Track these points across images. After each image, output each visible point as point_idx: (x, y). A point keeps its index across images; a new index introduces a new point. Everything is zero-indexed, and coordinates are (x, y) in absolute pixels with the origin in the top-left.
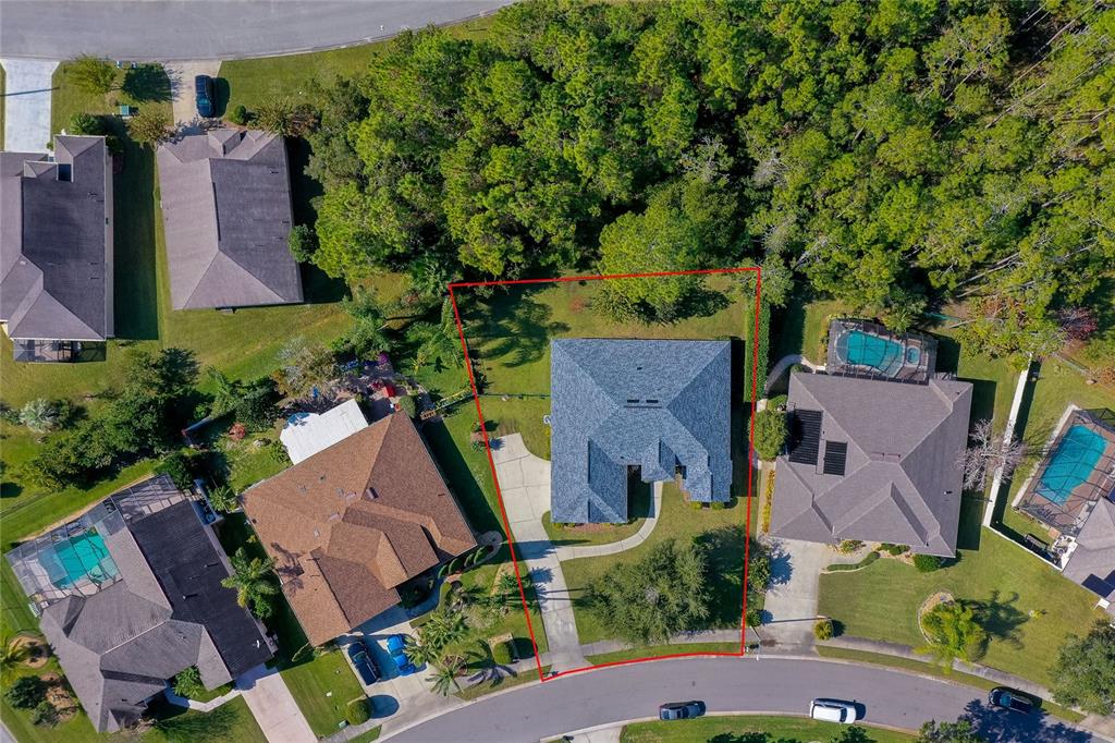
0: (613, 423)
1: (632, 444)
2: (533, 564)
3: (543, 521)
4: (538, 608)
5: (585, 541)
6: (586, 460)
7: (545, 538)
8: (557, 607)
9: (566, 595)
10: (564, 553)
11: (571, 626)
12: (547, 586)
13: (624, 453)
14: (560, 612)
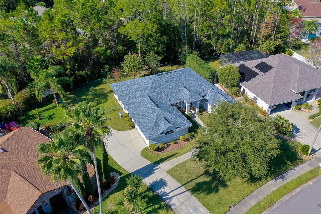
0: (156, 84)
1: (171, 92)
2: (148, 181)
3: (142, 155)
4: (168, 207)
5: (175, 154)
6: (151, 101)
7: (149, 163)
8: (182, 201)
9: (183, 189)
10: (166, 166)
11: (201, 209)
12: (166, 190)
13: (170, 98)
14: (186, 203)
